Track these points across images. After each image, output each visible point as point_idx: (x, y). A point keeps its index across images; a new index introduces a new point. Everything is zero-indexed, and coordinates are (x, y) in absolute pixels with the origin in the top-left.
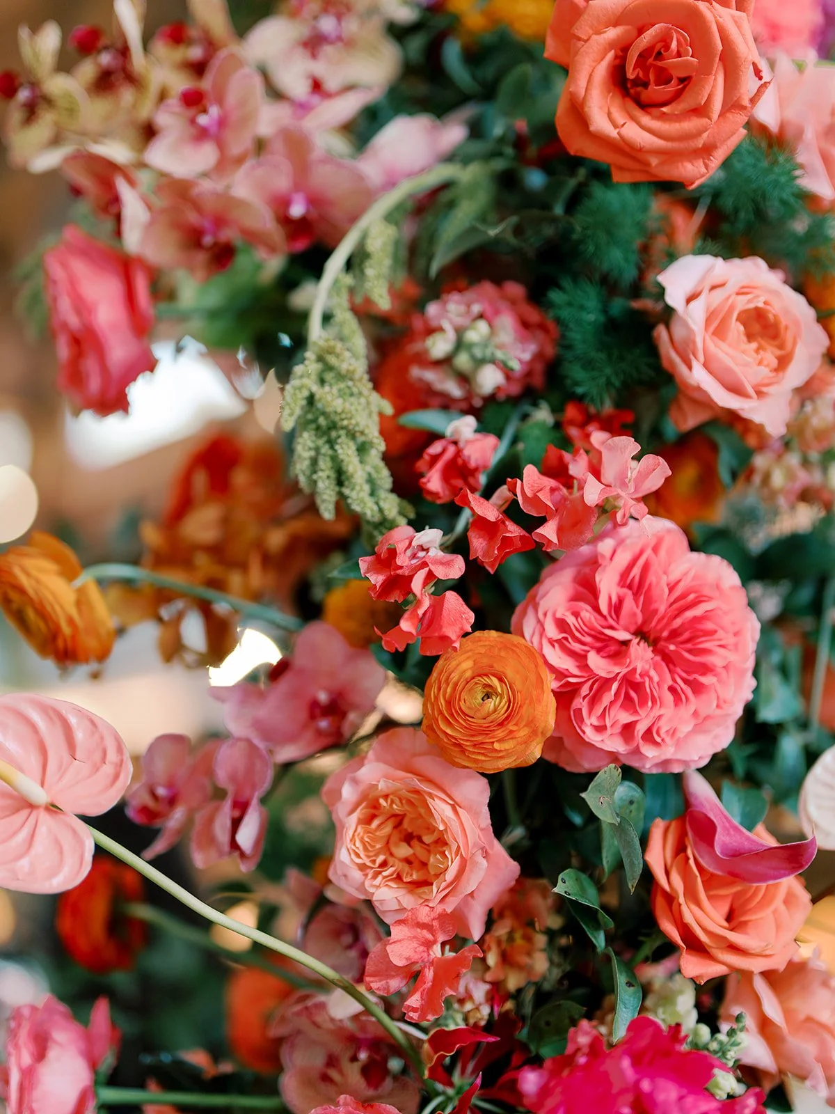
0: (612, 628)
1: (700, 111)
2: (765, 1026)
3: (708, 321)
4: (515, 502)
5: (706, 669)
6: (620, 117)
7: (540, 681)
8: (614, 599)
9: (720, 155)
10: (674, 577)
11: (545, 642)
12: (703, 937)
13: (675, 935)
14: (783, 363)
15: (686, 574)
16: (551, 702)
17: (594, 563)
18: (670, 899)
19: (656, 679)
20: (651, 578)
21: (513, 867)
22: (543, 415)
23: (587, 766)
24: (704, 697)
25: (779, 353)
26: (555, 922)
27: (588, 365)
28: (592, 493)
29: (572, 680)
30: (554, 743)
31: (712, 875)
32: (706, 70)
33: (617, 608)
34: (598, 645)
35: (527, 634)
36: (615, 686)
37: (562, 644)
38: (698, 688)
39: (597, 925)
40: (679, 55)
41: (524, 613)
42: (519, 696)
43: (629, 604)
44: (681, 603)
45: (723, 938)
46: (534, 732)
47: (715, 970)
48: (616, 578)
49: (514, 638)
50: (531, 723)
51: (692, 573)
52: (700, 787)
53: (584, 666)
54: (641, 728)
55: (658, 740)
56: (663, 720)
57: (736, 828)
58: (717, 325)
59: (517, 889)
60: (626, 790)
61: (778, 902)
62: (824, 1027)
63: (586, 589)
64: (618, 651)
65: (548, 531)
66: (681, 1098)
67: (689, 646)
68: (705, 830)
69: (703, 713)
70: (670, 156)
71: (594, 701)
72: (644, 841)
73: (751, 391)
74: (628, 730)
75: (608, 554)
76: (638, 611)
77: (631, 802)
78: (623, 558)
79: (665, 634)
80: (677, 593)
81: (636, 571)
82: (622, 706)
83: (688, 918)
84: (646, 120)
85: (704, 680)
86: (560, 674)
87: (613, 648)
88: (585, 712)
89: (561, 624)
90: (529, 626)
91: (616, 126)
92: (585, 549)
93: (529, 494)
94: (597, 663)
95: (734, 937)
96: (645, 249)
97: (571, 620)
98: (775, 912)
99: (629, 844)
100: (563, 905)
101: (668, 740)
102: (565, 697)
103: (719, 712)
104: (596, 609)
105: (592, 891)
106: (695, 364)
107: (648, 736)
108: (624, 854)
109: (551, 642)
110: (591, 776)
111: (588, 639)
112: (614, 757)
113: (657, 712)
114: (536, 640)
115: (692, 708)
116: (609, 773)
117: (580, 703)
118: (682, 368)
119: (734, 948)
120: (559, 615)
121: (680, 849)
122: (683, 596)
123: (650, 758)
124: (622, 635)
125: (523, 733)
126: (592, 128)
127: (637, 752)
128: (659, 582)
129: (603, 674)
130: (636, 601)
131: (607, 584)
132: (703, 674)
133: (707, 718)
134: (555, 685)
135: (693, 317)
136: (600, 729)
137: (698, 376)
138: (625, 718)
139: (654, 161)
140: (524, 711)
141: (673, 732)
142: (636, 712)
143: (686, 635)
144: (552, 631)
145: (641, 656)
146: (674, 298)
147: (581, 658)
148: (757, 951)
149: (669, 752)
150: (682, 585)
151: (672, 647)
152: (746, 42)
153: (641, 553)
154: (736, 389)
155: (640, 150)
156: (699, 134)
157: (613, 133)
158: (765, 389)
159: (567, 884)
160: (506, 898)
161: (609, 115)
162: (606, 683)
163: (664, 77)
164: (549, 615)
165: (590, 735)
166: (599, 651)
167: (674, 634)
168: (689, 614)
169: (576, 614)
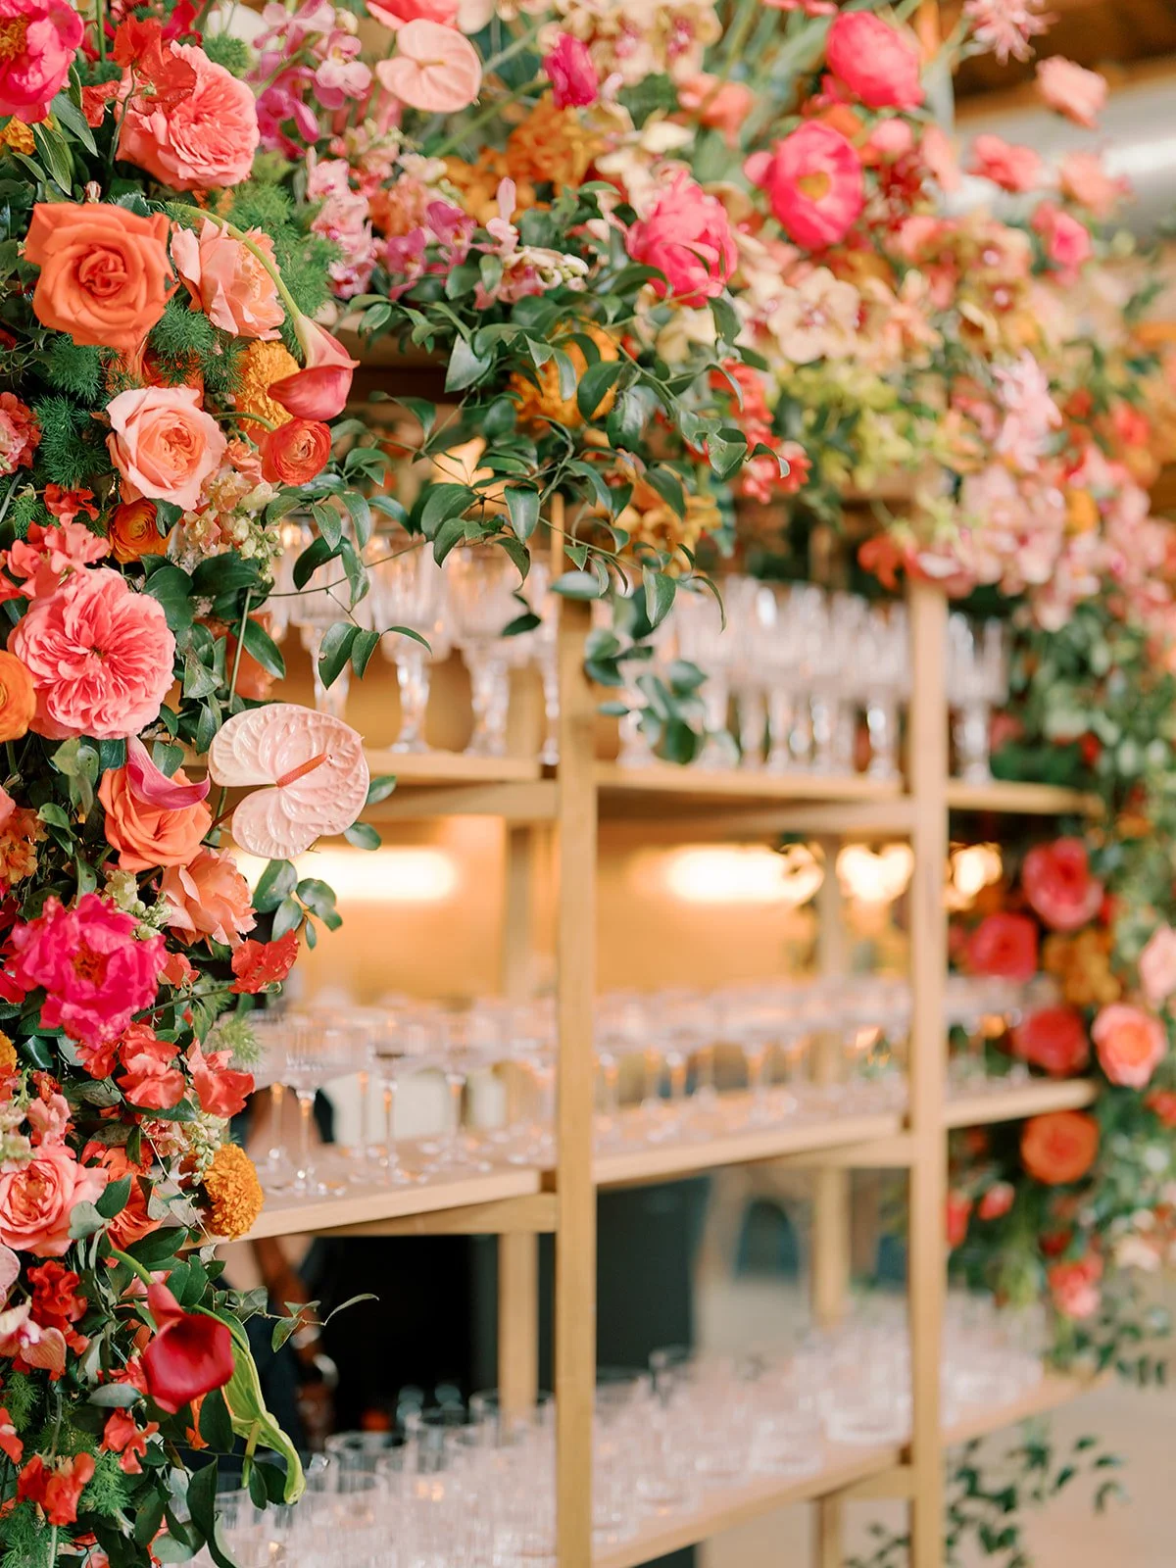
0: (74, 645)
1: (132, 306)
2: (188, 902)
3: (140, 439)
4: (6, 566)
5: (138, 671)
6: (77, 305)
7: (25, 685)
8: (76, 626)
9: (146, 331)
10: (117, 609)
11: (29, 657)
12: (135, 845)
13: (117, 846)
14: (192, 463)
15: (124, 610)
16: (33, 697)
17: (62, 603)
18: (115, 821)
19: (104, 678)
20: (101, 613)
21: (12, 803)
22: (30, 491)
23: (59, 736)
24: (136, 690)
25: (189, 457)
26: (43, 837)
27: (61, 460)
28: (58, 562)
29: (46, 681)
30: (37, 721)
31: (145, 805)
32: (134, 279)
33: (78, 633)
34: (66, 656)
35: (18, 652)
36: (75, 686)
37: (41, 657)
38: (131, 684)
39: (67, 838)
40: (115, 270)
41: (16, 636)
42: (11, 695)
43: (86, 630)
44: (121, 629)
45: (149, 846)
46: (21, 718)
47: (145, 865)
48: (78, 612)
49: (9, 655)
50: (19, 711)
51: (128, 610)
52: (138, 748)
53: (55, 671)
54: (94, 712)
55: (105, 719)
56: (107, 708)
57: (159, 775)
58: (146, 439)
59: (16, 816)
60: (84, 752)
61: (190, 821)
62: (228, 901)
63: (56, 621)
64: (78, 661)
65: (29, 588)
66: (108, 939)
67: (126, 657)
68: (138, 776)
69: (136, 701)
70: (111, 333)
71: (62, 695)
72: (97, 786)
73: (168, 485)
74: (85, 714)
75: (71, 599)
76: (92, 635)
77: (89, 759)
78: (82, 599)
79: (111, 648)
80: (117, 623)
81: (91, 607)
82: (81, 697)
83: (125, 832)
84: (95, 308)
85: (138, 679)
86: (40, 677)
87: (76, 659)
88: (56, 704)
89: (41, 645)
90: (19, 645)
91: (73, 313)
92: (58, 593)
93: (16, 563)
94: (65, 669)
95: (155, 845)
96: (103, 378)
97: (47, 642)
98: (187, 827)
99: (85, 788)
100: (47, 827)
101: (112, 719)
102: (43, 691)
103: (147, 700)
104: (64, 634)
105: (64, 818)
106: (131, 467)
107: (99, 717)
108: (82, 793)
109: (33, 655)
110: (61, 742)
111: (58, 654)
112: (77, 730)
113: (105, 701)
114: (24, 653)
115: (128, 698)
116: (72, 742)
117: (54, 697)
118: (123, 468)
119: (155, 851)
120: (38, 638)
121: (122, 788)
122: (122, 625)
123: (101, 731)
124: (81, 650)
125: (14, 718)
126: (58, 314)
127: (91, 727)
128: (106, 615)
129: (67, 677)
130: (90, 627)
131: (71, 617)
132: (136, 675)
133: (138, 704)
134: (36, 685)
135: (130, 437)
136: (67, 712)
137: (133, 476)
138: (83, 706)
139: (101, 336)
140: (14, 704)
141: (115, 714)
142: (89, 702)
143: (125, 650)
144: (34, 649)
145: (95, 666)
146: (117, 422)
147: (54, 666)
148: (171, 853)
149: (114, 726)
150: (121, 617)
151: (116, 657)
152: (161, 261)
153: (95, 595)
154: (159, 484)
155: (91, 329)
156: (130, 321)
157: (71, 317)
158: (179, 484)
159: (45, 813)
160: (8, 822)
161: (69, 304)
162: (70, 683)
163: (106, 283)
164: (32, 638)
165: (60, 717)
166: (66, 660)
167: (116, 649)
168: (126, 636)
169: (51, 638)
